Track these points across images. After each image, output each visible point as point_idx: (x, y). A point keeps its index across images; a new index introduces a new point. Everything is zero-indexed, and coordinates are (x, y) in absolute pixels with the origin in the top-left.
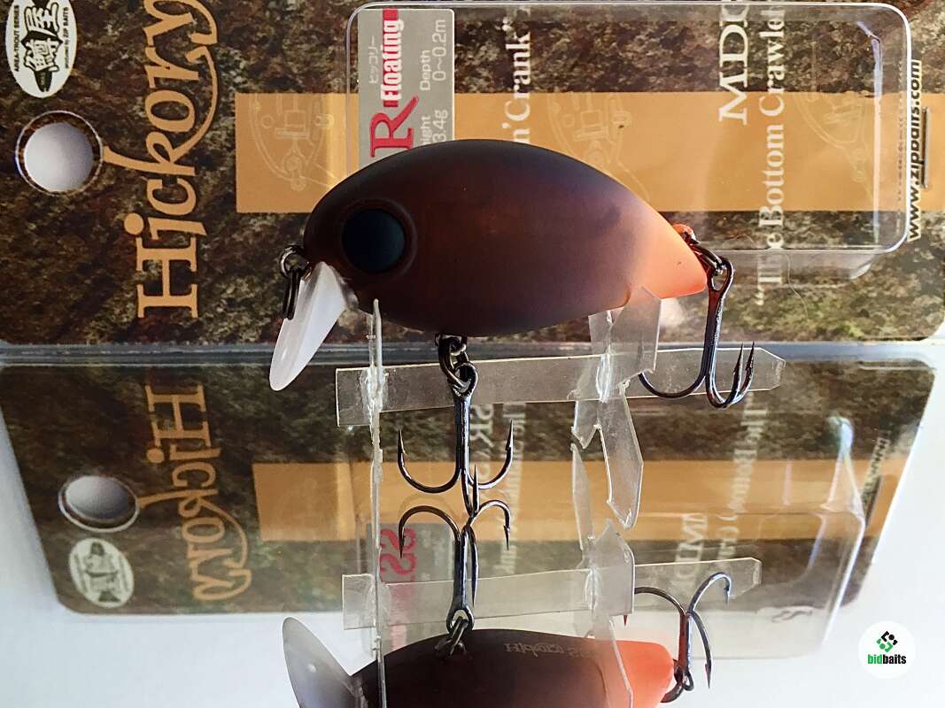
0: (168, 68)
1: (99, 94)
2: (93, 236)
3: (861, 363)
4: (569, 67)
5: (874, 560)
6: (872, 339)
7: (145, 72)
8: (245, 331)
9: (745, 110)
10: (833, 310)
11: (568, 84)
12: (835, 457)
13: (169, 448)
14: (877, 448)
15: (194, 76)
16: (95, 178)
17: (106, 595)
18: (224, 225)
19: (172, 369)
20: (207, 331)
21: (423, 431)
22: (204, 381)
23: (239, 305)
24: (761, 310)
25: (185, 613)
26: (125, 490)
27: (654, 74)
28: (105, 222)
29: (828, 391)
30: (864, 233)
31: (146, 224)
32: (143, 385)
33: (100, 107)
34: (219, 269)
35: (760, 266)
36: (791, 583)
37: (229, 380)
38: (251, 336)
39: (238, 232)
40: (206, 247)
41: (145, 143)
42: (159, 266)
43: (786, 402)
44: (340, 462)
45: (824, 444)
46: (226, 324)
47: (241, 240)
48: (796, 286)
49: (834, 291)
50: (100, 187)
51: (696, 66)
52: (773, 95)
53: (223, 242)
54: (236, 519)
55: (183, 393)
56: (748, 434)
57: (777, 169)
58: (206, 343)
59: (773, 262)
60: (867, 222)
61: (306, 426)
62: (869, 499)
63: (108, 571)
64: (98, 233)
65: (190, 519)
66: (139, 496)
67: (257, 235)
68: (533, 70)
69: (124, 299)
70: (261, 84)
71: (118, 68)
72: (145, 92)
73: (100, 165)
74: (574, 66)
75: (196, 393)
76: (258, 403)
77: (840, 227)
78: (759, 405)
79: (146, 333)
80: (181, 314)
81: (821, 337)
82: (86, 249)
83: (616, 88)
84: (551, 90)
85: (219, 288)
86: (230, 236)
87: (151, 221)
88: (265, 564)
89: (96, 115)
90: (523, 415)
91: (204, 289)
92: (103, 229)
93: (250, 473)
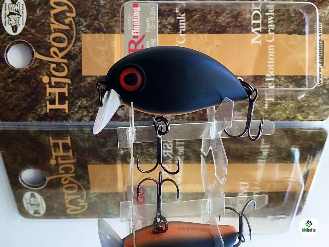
0: (58, 25)
1: (34, 34)
2: (31, 84)
3: (302, 129)
4: (199, 25)
5: (307, 199)
6: (305, 121)
7: (50, 26)
8: (85, 117)
9: (261, 40)
10: (292, 110)
11: (198, 31)
12: (293, 162)
13: (58, 159)
14: (308, 159)
15: (67, 28)
16: (32, 63)
17: (36, 212)
18: (77, 80)
19: (59, 131)
20: (71, 117)
21: (148, 153)
22: (70, 135)
23: (83, 108)
24: (266, 110)
25: (64, 218)
26: (43, 174)
27: (228, 28)
28: (36, 79)
29: (290, 139)
30: (302, 83)
31: (50, 80)
32: (49, 136)
33: (35, 39)
34: (76, 96)
35: (266, 94)
36: (278, 207)
37: (79, 135)
38: (87, 119)
39: (83, 82)
40: (71, 87)
41: (50, 51)
42: (55, 94)
43: (276, 143)
44: (119, 164)
45: (289, 158)
46: (78, 115)
47: (84, 85)
48: (279, 102)
49: (292, 104)
50: (34, 67)
51: (243, 25)
52: (270, 35)
53: (77, 86)
54: (82, 185)
55: (62, 139)
56: (262, 154)
57: (272, 61)
58: (71, 121)
59: (271, 93)
60: (304, 79)
61: (106, 151)
62: (305, 177)
63: (36, 203)
64: (33, 83)
65: (65, 184)
66: (47, 176)
67: (89, 83)
68: (186, 26)
69: (42, 106)
70: (91, 31)
71: (41, 25)
72: (50, 33)
73: (34, 59)
74: (201, 24)
75: (67, 139)
76: (90, 143)
77: (294, 81)
78: (266, 144)
79: (50, 118)
80: (62, 111)
81: (288, 120)
82: (29, 88)
83: (215, 32)
84: (193, 33)
85: (75, 102)
86: (80, 84)
87: (52, 78)
88: (93, 201)
89: (33, 42)
90: (183, 147)
91: (70, 102)
92: (35, 81)
93: (87, 168)
